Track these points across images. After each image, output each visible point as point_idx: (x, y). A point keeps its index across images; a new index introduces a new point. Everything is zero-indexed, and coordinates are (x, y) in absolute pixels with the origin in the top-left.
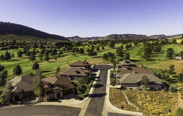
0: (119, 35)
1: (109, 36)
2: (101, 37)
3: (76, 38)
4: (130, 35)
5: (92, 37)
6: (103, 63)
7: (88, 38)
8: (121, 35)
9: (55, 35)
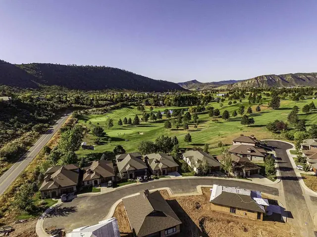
0: (278, 76)
1: (256, 78)
3: (194, 84)
4: (305, 74)
5: (221, 82)
6: (271, 137)
7: (214, 83)
8: (282, 77)
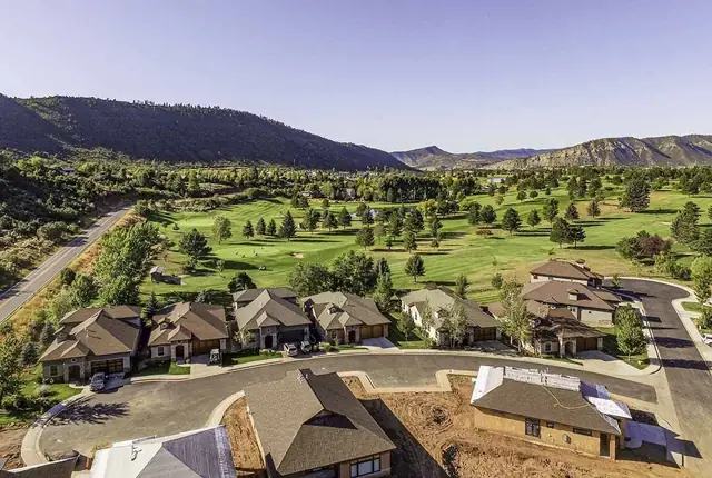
0: (642, 141)
1: (586, 146)
2: (543, 151)
3: (431, 155)
5: (498, 153)
6: (630, 272)
9: (354, 145)
